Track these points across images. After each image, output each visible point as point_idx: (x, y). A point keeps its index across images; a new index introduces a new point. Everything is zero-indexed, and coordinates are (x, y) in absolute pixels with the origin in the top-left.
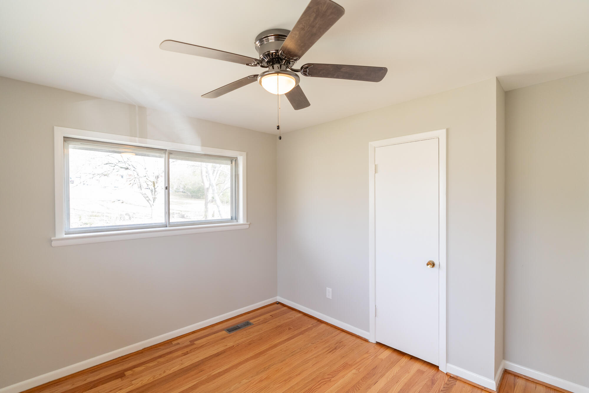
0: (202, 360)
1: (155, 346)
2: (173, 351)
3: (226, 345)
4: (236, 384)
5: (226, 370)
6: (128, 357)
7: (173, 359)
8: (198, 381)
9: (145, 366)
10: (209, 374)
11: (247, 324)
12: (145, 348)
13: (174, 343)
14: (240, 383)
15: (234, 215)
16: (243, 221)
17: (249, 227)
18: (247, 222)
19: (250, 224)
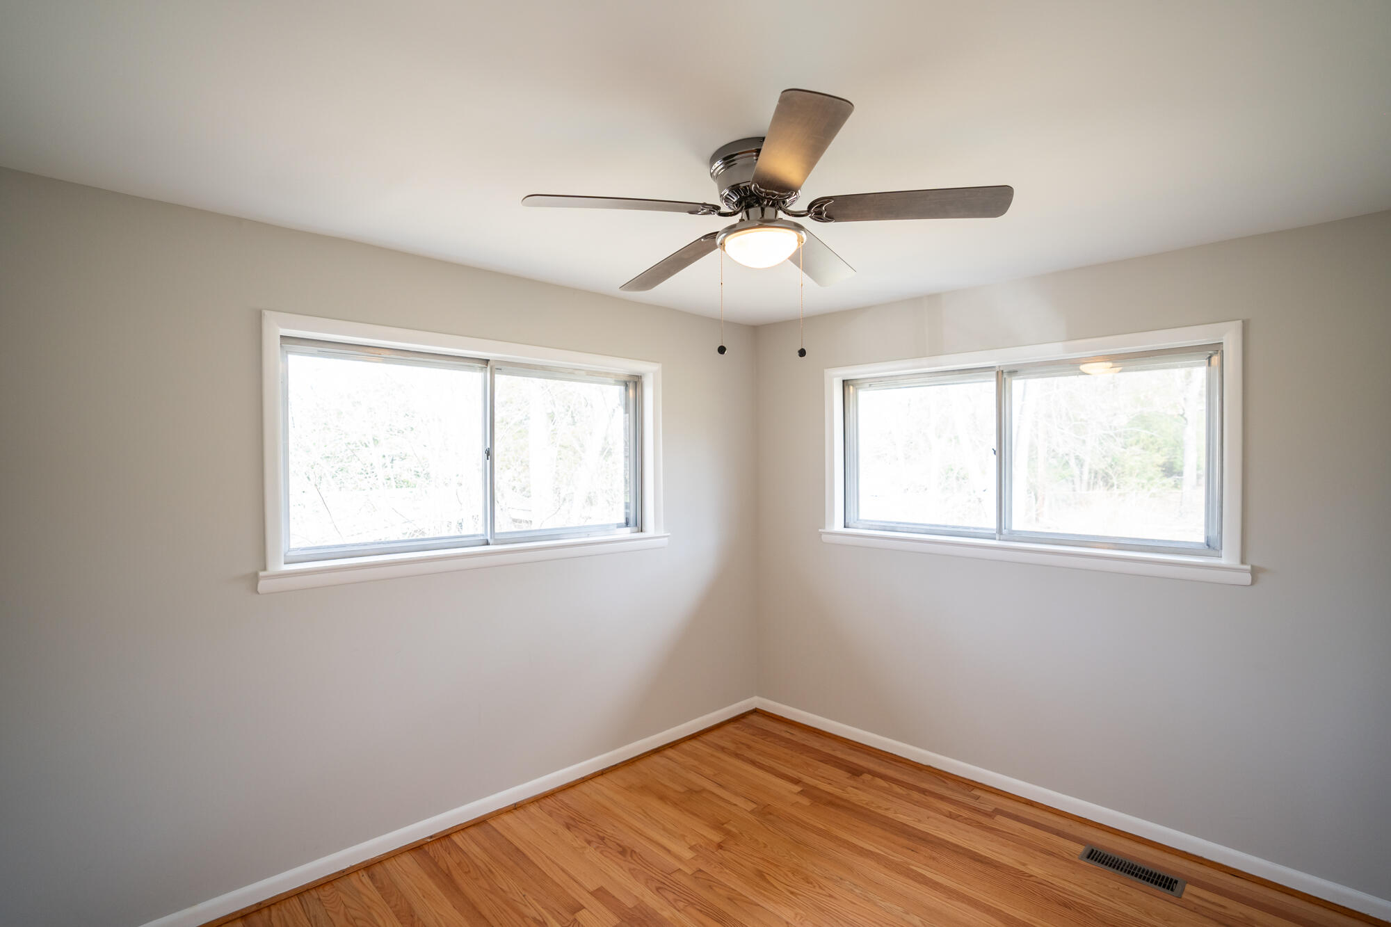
0: (948, 842)
1: (946, 775)
2: (948, 798)
3: (1024, 865)
4: (899, 908)
5: (937, 883)
6: (901, 762)
7: (928, 807)
8: (882, 853)
9: (926, 799)
10: (909, 861)
11: (1165, 882)
12: (930, 767)
13: (977, 793)
14: (908, 914)
15: (1214, 534)
16: (1228, 557)
17: (1253, 582)
18: (1243, 562)
19: (1255, 572)
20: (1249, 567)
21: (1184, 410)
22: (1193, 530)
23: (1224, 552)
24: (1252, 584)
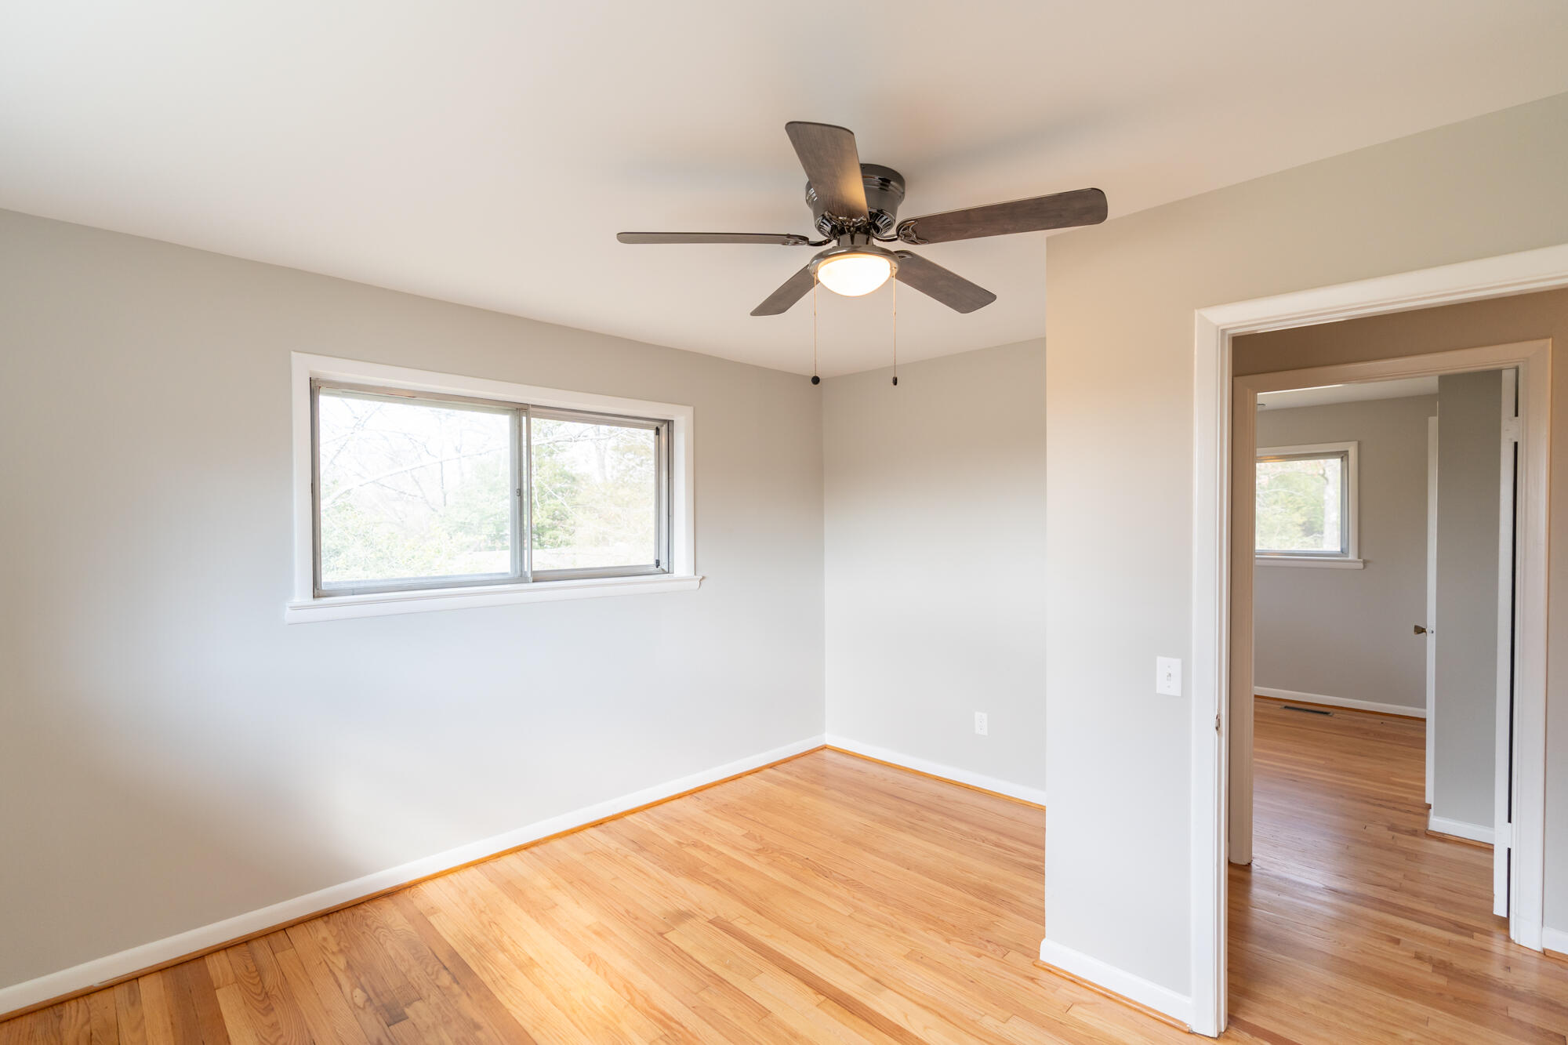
15: (1345, 546)
16: (1352, 556)
17: (1365, 567)
18: (1359, 558)
19: (1365, 562)
20: (1361, 560)
21: (1324, 470)
22: (1336, 548)
23: (1350, 555)
24: (1364, 568)
